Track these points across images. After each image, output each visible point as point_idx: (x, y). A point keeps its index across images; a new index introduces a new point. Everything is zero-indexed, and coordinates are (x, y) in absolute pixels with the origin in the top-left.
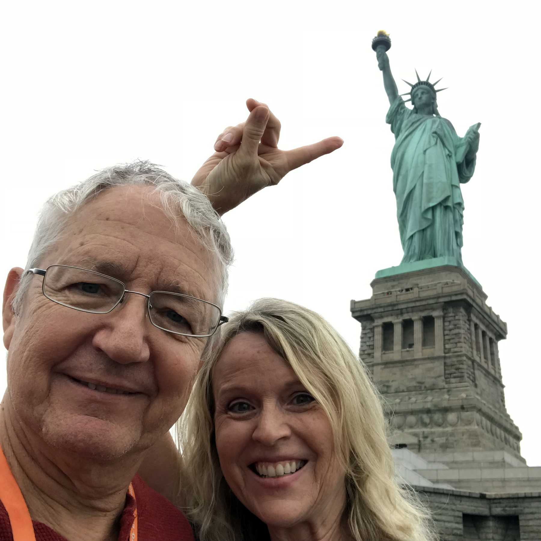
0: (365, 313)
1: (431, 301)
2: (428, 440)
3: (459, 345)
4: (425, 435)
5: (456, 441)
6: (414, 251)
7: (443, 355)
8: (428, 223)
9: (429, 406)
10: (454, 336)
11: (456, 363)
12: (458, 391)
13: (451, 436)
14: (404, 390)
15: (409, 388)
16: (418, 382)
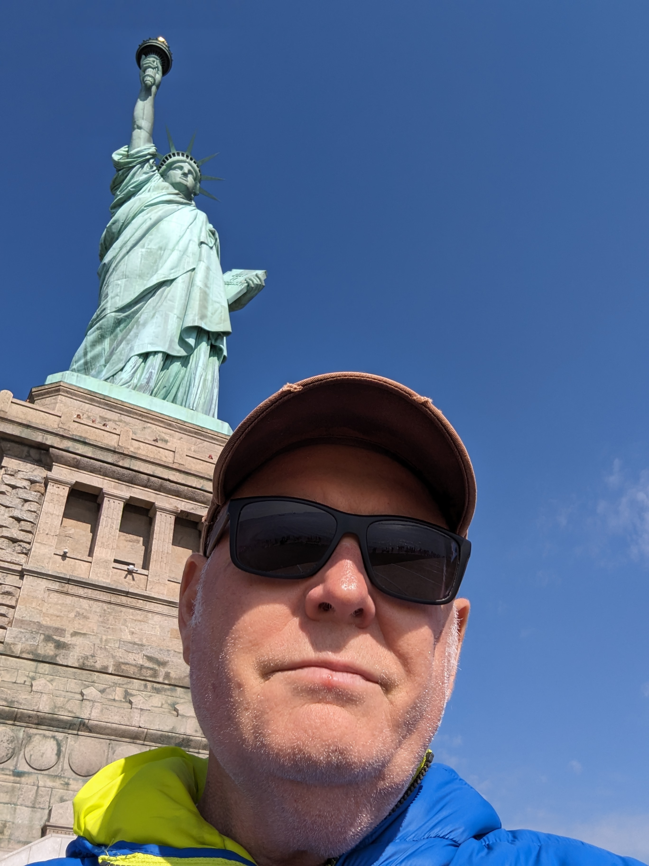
8: (183, 352)
14: (107, 667)
15: (123, 667)
16: (150, 659)
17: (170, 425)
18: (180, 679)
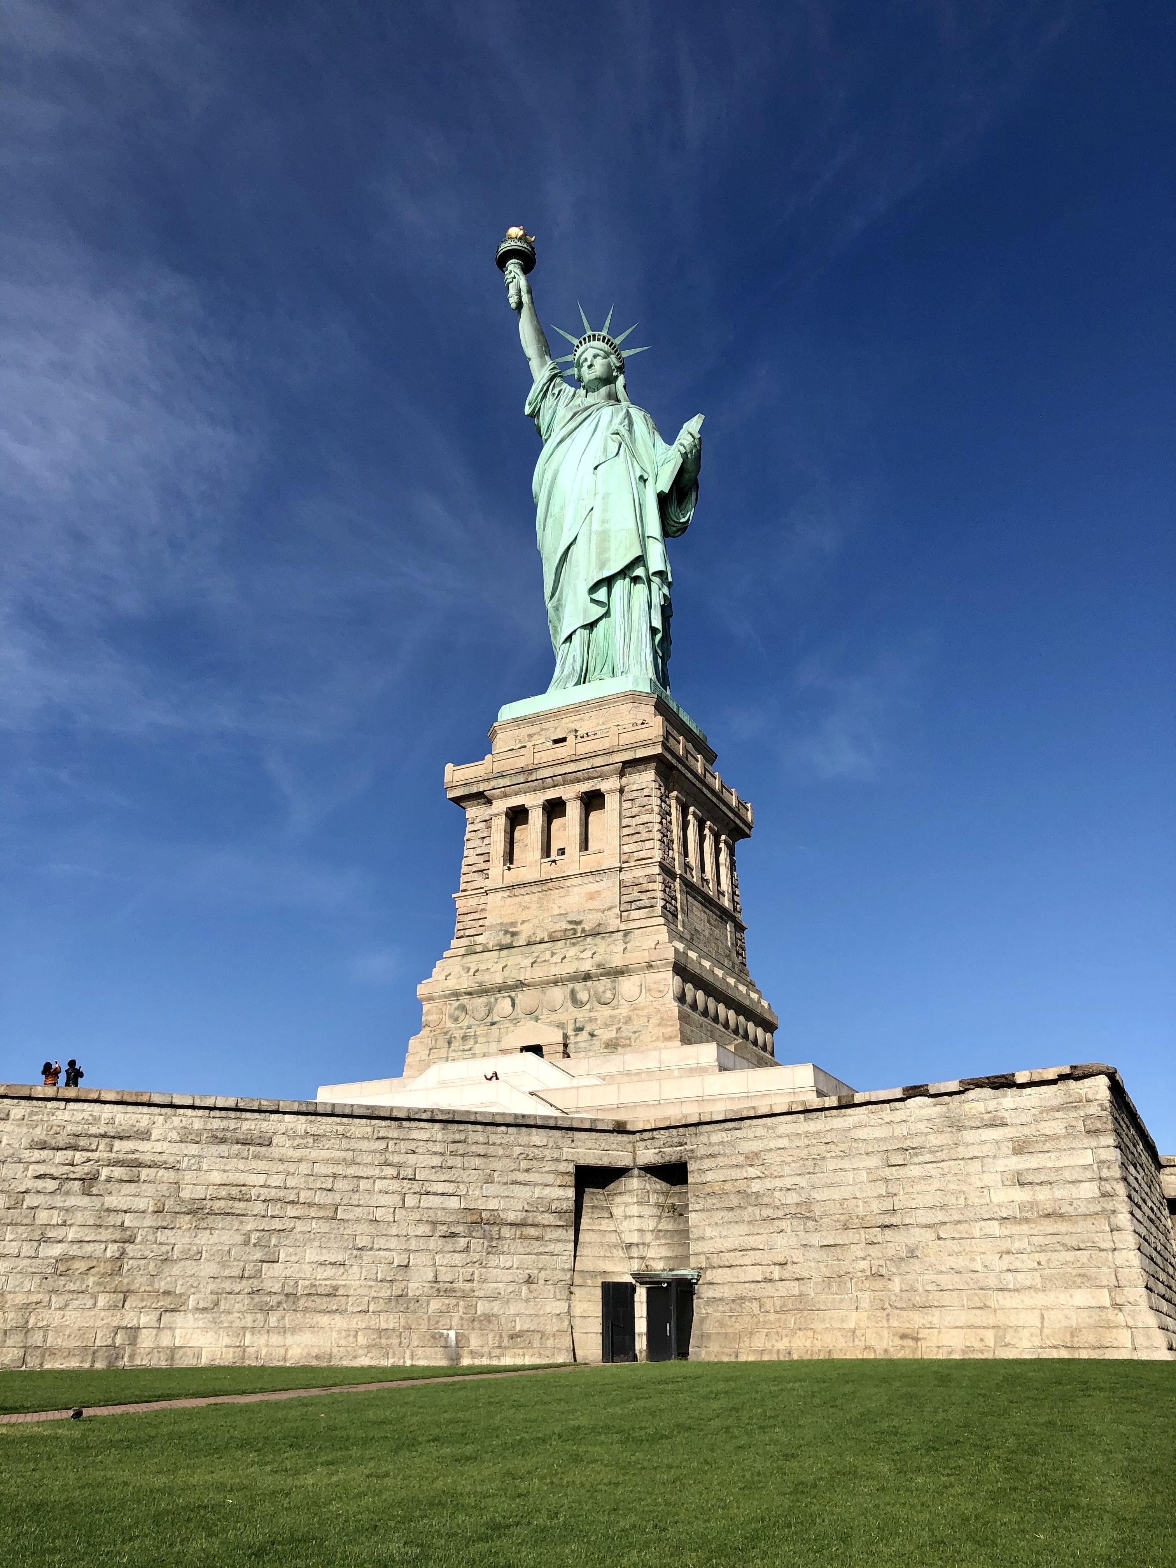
0: (475, 789)
1: (598, 761)
2: (584, 1035)
3: (649, 844)
4: (578, 1025)
5: (635, 1032)
6: (573, 668)
7: (619, 865)
8: (601, 611)
9: (587, 966)
10: (641, 829)
11: (641, 881)
12: (643, 935)
13: (626, 1023)
14: (543, 939)
15: (554, 935)
16: (570, 922)
17: (578, 711)
18: (593, 929)
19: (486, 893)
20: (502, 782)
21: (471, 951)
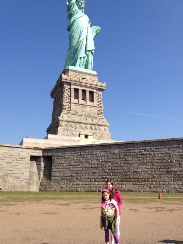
0: (69, 81)
1: (94, 86)
2: (95, 135)
5: (104, 136)
7: (97, 106)
8: (86, 56)
9: (94, 123)
10: (100, 101)
11: (100, 110)
12: (102, 120)
13: (102, 134)
15: (85, 115)
16: (88, 114)
18: (93, 116)
19: (70, 103)
20: (75, 82)
21: (68, 113)
